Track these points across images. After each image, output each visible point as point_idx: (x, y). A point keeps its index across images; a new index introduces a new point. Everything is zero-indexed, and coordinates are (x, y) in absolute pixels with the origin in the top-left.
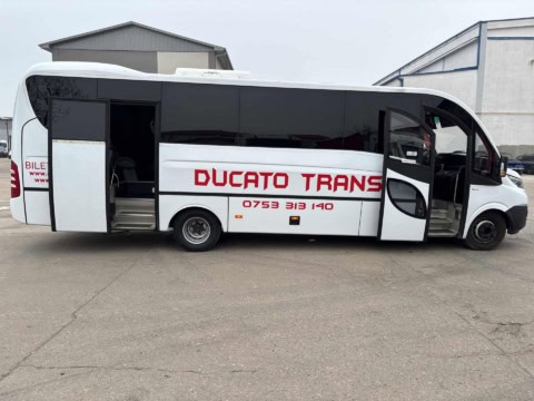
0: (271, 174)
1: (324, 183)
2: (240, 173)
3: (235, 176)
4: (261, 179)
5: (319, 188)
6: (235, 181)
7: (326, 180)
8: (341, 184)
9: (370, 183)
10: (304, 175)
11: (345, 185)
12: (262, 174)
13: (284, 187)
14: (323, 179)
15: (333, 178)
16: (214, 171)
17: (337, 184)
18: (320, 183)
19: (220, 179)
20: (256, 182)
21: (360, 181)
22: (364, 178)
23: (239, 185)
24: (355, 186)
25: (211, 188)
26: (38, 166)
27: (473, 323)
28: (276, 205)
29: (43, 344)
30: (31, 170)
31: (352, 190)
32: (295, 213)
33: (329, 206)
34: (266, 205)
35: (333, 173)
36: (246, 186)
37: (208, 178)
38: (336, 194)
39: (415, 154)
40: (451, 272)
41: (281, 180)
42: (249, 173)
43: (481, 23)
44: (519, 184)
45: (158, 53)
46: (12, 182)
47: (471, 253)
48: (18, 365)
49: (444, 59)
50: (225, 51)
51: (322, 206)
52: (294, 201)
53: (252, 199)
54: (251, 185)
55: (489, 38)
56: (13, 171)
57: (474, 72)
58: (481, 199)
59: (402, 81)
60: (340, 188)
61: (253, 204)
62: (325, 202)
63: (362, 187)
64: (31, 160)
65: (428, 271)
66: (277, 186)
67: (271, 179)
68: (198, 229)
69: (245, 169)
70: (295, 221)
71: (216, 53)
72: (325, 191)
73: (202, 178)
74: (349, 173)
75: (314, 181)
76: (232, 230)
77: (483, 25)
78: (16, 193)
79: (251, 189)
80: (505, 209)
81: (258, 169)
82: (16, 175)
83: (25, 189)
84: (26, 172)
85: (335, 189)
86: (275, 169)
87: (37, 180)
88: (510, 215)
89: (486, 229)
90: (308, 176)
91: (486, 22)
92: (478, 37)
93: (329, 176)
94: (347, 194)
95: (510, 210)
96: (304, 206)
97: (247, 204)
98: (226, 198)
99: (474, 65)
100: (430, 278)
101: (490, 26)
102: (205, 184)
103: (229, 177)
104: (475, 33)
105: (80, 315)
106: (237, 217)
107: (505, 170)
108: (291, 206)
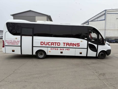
0: (56, 43)
1: (68, 45)
2: (50, 42)
3: (49, 43)
4: (55, 44)
5: (66, 46)
6: (49, 44)
7: (68, 44)
8: (71, 45)
9: (77, 45)
10: (63, 43)
11: (72, 45)
12: (55, 43)
13: (59, 45)
14: (67, 44)
15: (69, 43)
16: (45, 42)
17: (70, 45)
18: (67, 45)
19: (46, 44)
20: (53, 44)
21: (75, 44)
22: (76, 44)
23: (50, 45)
24: (74, 45)
25: (44, 46)
26: (8, 41)
27: (95, 73)
28: (58, 49)
29: (7, 77)
30: (7, 42)
31: (73, 46)
32: (62, 51)
33: (69, 50)
34: (55, 49)
35: (70, 42)
36: (51, 45)
37: (43, 43)
38: (70, 47)
39: (87, 39)
40: (94, 63)
41: (59, 44)
42: (52, 43)
43: (105, 10)
44: (109, 45)
45: (36, 17)
46: (3, 44)
47: (99, 60)
48: (2, 81)
49: (98, 18)
50: (50, 16)
51: (67, 49)
52: (61, 48)
53: (53, 48)
54: (52, 45)
55: (107, 13)
56: (3, 42)
57: (104, 21)
58: (101, 48)
59: (88, 23)
60: (71, 46)
61: (53, 49)
62: (68, 49)
63: (75, 46)
64: (7, 40)
65: (89, 63)
66: (58, 45)
67: (56, 44)
68: (41, 54)
69: (51, 42)
70: (62, 53)
71: (48, 17)
72: (68, 46)
73: (42, 43)
74: (73, 43)
75: (65, 44)
76: (48, 54)
77: (106, 11)
78: (3, 47)
79: (52, 46)
80: (106, 50)
81: (54, 42)
82: (4, 43)
83: (5, 46)
84: (6, 42)
85: (70, 46)
86: (57, 42)
87: (8, 44)
88: (107, 52)
89: (102, 55)
90: (64, 43)
91: (107, 10)
92: (105, 13)
93: (68, 43)
94: (72, 47)
95: (107, 50)
96: (63, 49)
97: (52, 49)
98: (47, 48)
99: (104, 19)
100: (89, 64)
101: (107, 11)
102: (43, 45)
103: (48, 43)
104: (104, 12)
105: (15, 72)
106: (50, 52)
107: (105, 42)
108: (61, 49)
